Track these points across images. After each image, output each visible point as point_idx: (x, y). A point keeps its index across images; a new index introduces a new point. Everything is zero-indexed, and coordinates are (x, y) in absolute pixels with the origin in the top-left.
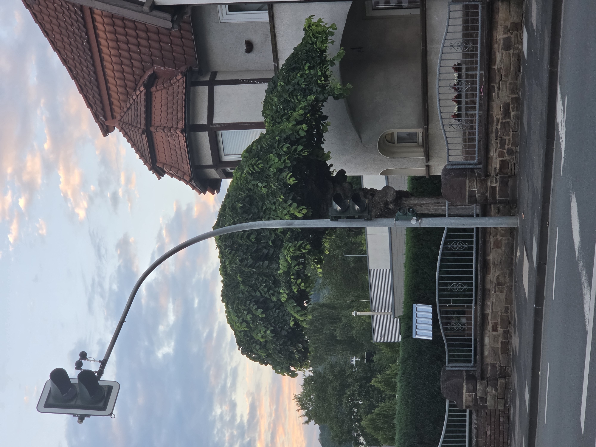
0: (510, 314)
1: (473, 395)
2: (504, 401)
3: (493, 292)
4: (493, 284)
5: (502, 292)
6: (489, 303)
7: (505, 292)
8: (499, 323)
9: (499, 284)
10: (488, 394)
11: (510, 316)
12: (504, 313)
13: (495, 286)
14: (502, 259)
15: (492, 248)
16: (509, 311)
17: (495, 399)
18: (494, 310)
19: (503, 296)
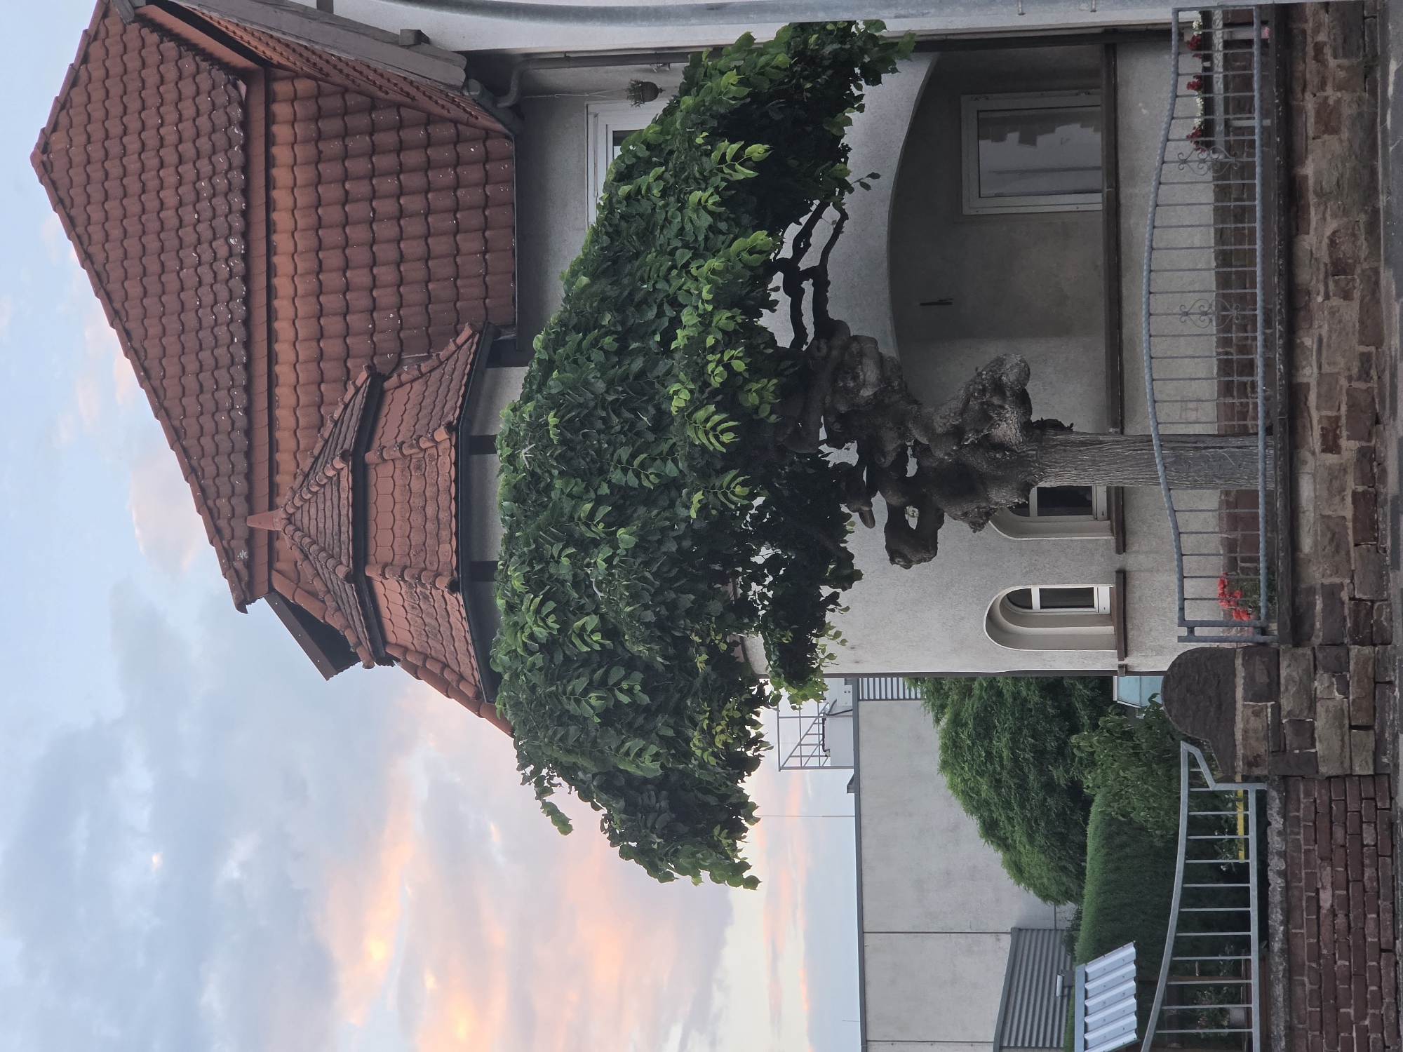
0: (1376, 386)
1: (1269, 710)
2: (1372, 739)
3: (1320, 299)
4: (1318, 269)
5: (1347, 296)
6: (1308, 342)
7: (1357, 294)
8: (1343, 421)
9: (1339, 268)
10: (1318, 704)
11: (1376, 391)
12: (1359, 379)
13: (1326, 277)
14: (1342, 175)
15: (1311, 134)
16: (1373, 373)
17: (1341, 726)
18: (1326, 369)
19: (1351, 312)
